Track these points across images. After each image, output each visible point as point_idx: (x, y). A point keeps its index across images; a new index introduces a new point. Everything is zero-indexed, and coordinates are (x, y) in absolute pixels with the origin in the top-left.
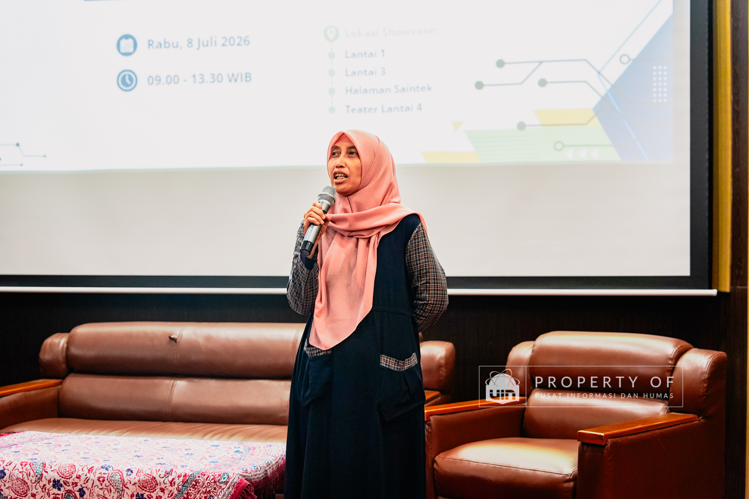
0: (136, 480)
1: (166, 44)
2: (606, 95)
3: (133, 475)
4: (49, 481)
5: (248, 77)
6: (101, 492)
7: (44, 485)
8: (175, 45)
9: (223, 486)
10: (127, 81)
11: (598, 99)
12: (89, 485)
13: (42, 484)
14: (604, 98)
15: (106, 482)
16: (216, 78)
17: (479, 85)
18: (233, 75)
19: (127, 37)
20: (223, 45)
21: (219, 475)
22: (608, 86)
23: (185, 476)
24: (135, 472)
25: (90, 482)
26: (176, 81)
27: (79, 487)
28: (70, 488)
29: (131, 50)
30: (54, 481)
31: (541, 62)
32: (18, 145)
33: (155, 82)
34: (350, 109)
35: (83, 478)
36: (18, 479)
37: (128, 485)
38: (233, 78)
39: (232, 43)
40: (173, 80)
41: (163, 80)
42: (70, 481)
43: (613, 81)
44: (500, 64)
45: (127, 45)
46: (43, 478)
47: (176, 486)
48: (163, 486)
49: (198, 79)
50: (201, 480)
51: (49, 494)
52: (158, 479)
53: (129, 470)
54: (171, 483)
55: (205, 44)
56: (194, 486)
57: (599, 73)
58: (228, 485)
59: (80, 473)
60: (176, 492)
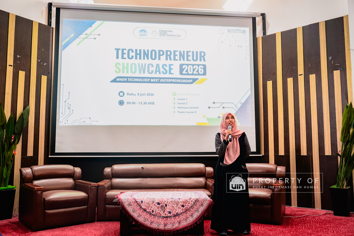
0: (182, 201)
1: (132, 94)
2: (237, 111)
3: (181, 200)
4: (156, 203)
5: (153, 103)
6: (172, 205)
7: (155, 204)
8: (134, 95)
9: (206, 201)
10: (121, 103)
11: (236, 111)
12: (168, 203)
13: (154, 204)
14: (237, 112)
15: (173, 202)
16: (145, 103)
17: (209, 108)
18: (149, 102)
19: (121, 92)
20: (147, 95)
21: (204, 198)
22: (238, 109)
23: (195, 199)
24: (181, 199)
25: (168, 202)
26: (135, 103)
27: (165, 204)
28: (163, 204)
29: (123, 95)
30: (158, 203)
31: (223, 103)
32: (90, 118)
33: (129, 103)
34: (179, 112)
35: (166, 201)
36: (147, 203)
37: (180, 203)
38: (149, 103)
39: (149, 95)
40: (134, 103)
41: (131, 103)
42: (163, 202)
43: (239, 108)
44: (214, 103)
45: (121, 94)
46: (154, 202)
47: (193, 202)
48: (189, 202)
49: (140, 103)
50: (200, 200)
51: (156, 207)
52: (188, 200)
53: (179, 198)
54: (191, 201)
55: (142, 95)
56: (198, 202)
57: (236, 106)
58: (207, 201)
59: (165, 200)
60: (193, 204)
